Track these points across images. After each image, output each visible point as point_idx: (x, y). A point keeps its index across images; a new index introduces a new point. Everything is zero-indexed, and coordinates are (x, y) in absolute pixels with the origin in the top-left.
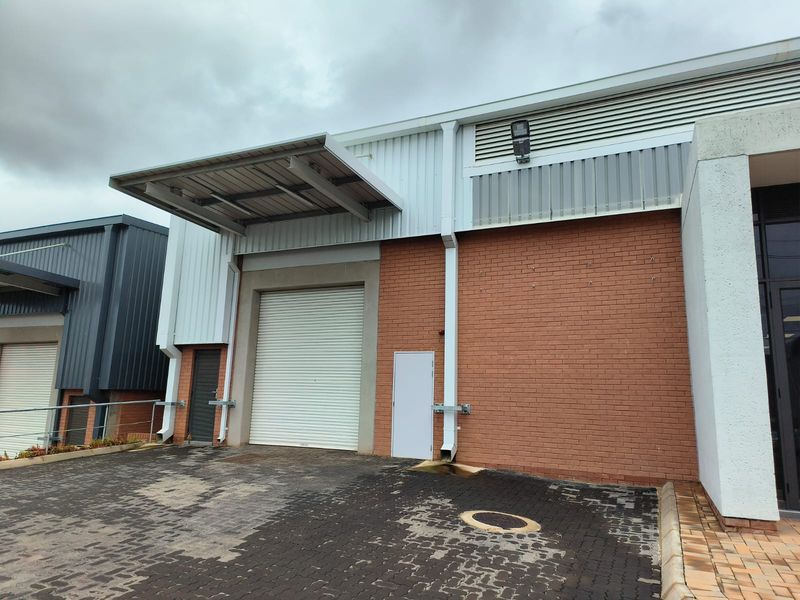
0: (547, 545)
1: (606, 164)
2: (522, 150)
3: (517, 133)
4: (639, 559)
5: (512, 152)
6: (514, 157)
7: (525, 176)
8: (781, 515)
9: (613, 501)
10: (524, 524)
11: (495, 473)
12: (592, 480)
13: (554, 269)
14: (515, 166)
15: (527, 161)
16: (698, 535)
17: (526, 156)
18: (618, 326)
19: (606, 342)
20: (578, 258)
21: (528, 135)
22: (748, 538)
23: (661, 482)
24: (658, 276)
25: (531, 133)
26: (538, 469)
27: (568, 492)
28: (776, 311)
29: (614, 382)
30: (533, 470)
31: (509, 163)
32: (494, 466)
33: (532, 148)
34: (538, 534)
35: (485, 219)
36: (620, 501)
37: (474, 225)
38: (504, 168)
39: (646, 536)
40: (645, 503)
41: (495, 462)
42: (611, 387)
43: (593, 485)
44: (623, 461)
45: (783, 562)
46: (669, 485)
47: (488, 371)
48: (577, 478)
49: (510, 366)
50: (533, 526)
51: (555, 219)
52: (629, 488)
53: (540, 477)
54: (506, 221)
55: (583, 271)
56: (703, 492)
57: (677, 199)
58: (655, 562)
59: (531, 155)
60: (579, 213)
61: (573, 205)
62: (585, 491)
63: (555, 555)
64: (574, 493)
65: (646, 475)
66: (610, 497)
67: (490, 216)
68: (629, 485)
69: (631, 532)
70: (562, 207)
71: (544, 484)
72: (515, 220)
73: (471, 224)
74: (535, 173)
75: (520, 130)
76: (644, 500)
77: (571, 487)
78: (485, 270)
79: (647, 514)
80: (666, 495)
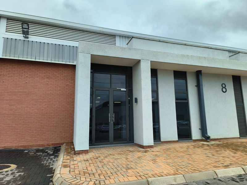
0: (17, 172)
1: (56, 46)
2: (26, 33)
3: (24, 27)
4: (49, 169)
5: (22, 33)
6: (22, 35)
7: (26, 43)
8: (90, 148)
9: (47, 152)
10: (10, 167)
11: (3, 150)
12: (41, 147)
13: (35, 77)
14: (23, 38)
15: (27, 38)
16: (68, 157)
17: (27, 36)
18: (55, 97)
19: (51, 102)
20: (44, 75)
21: (29, 29)
22: (81, 156)
23: (62, 144)
24: (68, 83)
25: (30, 29)
26: (21, 146)
27: (31, 152)
28: (94, 96)
29: (52, 115)
30: (19, 146)
31: (20, 37)
32: (3, 147)
33: (29, 34)
34: (15, 169)
35: (8, 54)
36: (49, 152)
37: (3, 56)
38: (18, 38)
39: (54, 161)
40: (56, 151)
41: (3, 146)
42: (51, 116)
43: (41, 148)
44: (52, 139)
45: (87, 160)
46: (65, 144)
47: (4, 112)
48: (36, 147)
49: (14, 110)
50: (13, 166)
51: (37, 60)
52: (53, 147)
53: (22, 148)
54: (17, 57)
55: (45, 79)
56: (73, 145)
57: (75, 62)
58: (54, 169)
59: (29, 36)
60: (45, 60)
61: (43, 57)
62: (38, 151)
63: (19, 175)
64: (33, 152)
65: (58, 142)
66: (46, 151)
67: (10, 54)
68: (53, 146)
69: (49, 161)
70: (39, 57)
71: (23, 151)
72: (21, 57)
73: (2, 56)
74: (30, 43)
75: (25, 26)
76: (56, 150)
77: (33, 150)
78: (6, 74)
79: (56, 154)
80: (63, 147)
